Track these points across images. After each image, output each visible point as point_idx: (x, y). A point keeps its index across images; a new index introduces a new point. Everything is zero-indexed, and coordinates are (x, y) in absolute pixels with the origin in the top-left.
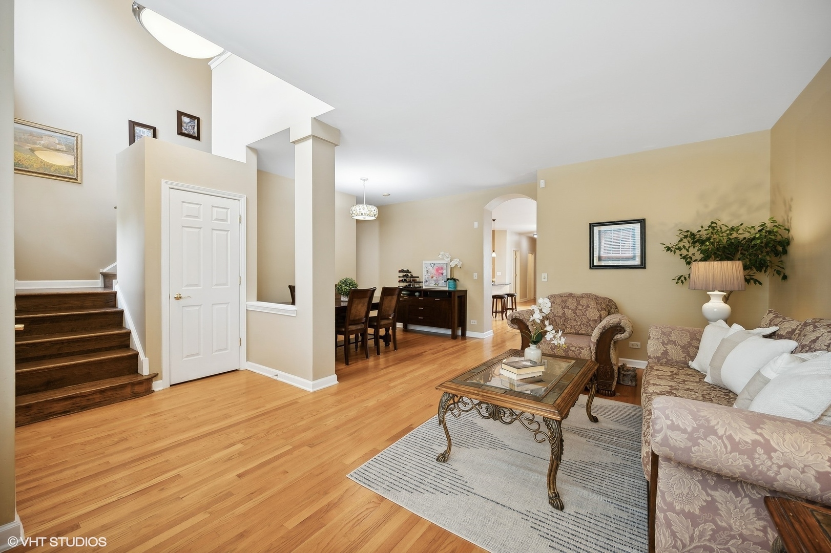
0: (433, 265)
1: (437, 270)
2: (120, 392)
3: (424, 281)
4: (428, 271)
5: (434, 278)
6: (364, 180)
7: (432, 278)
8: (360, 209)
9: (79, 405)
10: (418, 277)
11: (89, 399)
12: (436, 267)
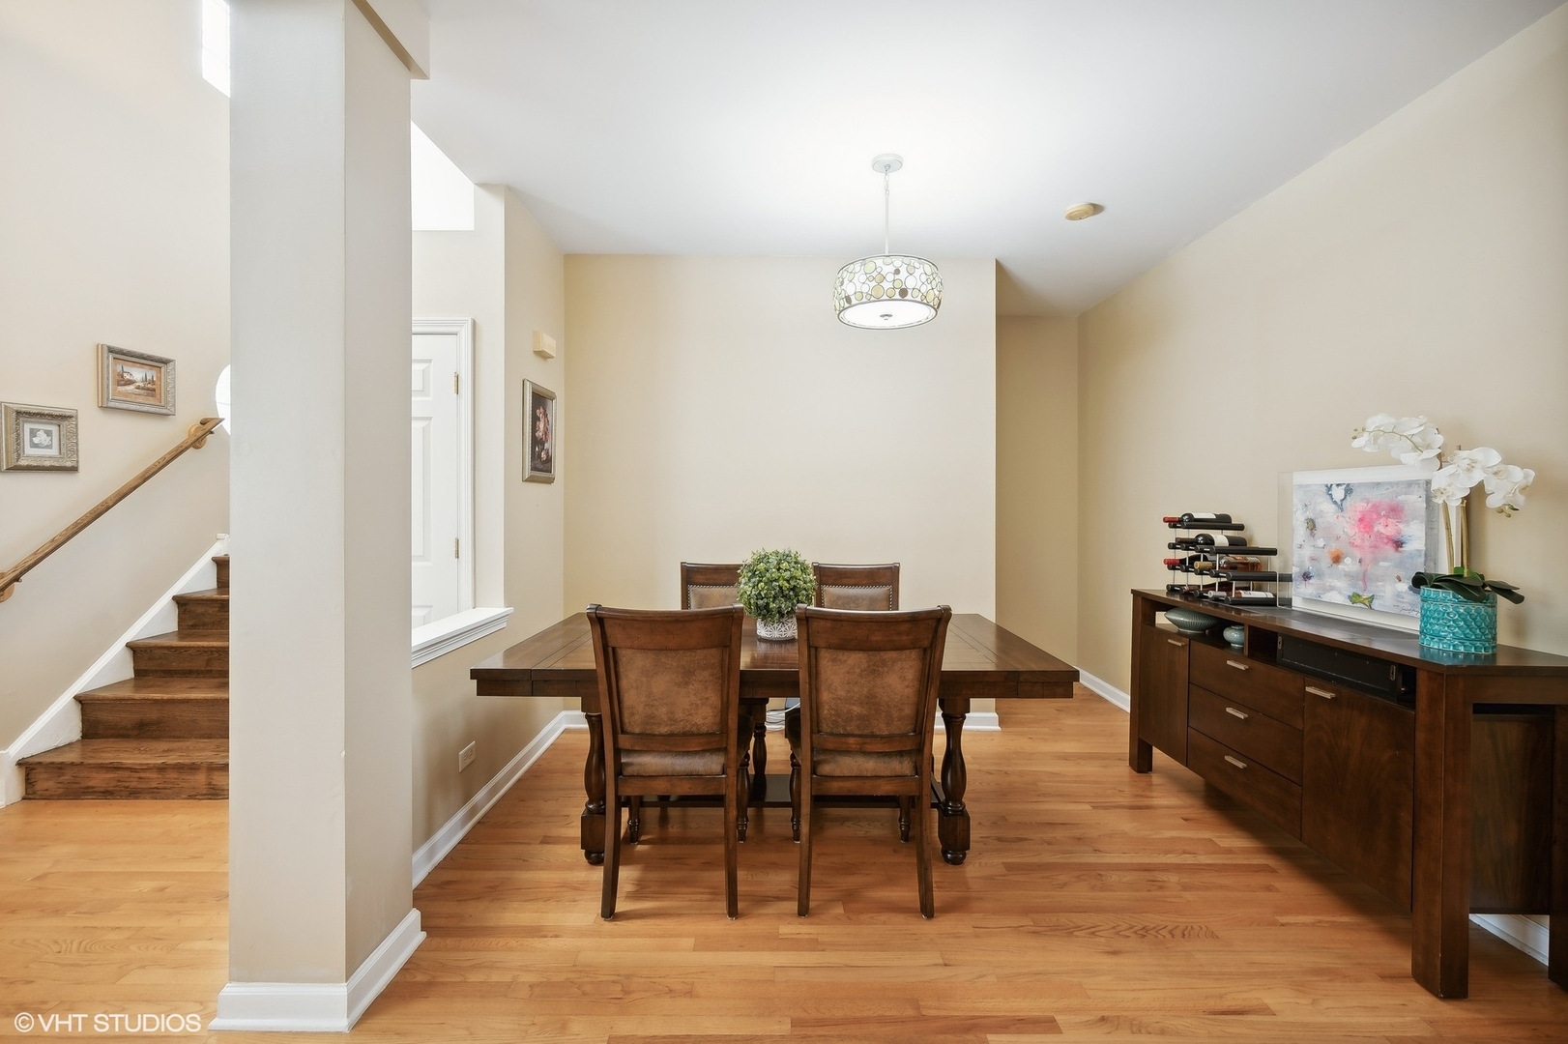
0: (1338, 494)
1: (1365, 522)
2: (188, 777)
3: (1295, 571)
4: (1312, 525)
5: (1349, 564)
6: (887, 168)
7: (1337, 559)
8: (897, 272)
9: (127, 784)
10: (1273, 552)
11: (141, 778)
12: (1357, 505)
